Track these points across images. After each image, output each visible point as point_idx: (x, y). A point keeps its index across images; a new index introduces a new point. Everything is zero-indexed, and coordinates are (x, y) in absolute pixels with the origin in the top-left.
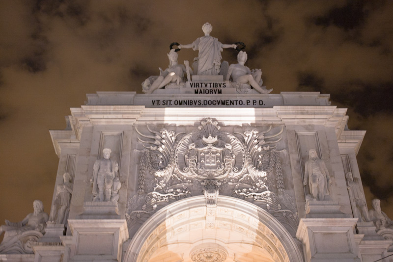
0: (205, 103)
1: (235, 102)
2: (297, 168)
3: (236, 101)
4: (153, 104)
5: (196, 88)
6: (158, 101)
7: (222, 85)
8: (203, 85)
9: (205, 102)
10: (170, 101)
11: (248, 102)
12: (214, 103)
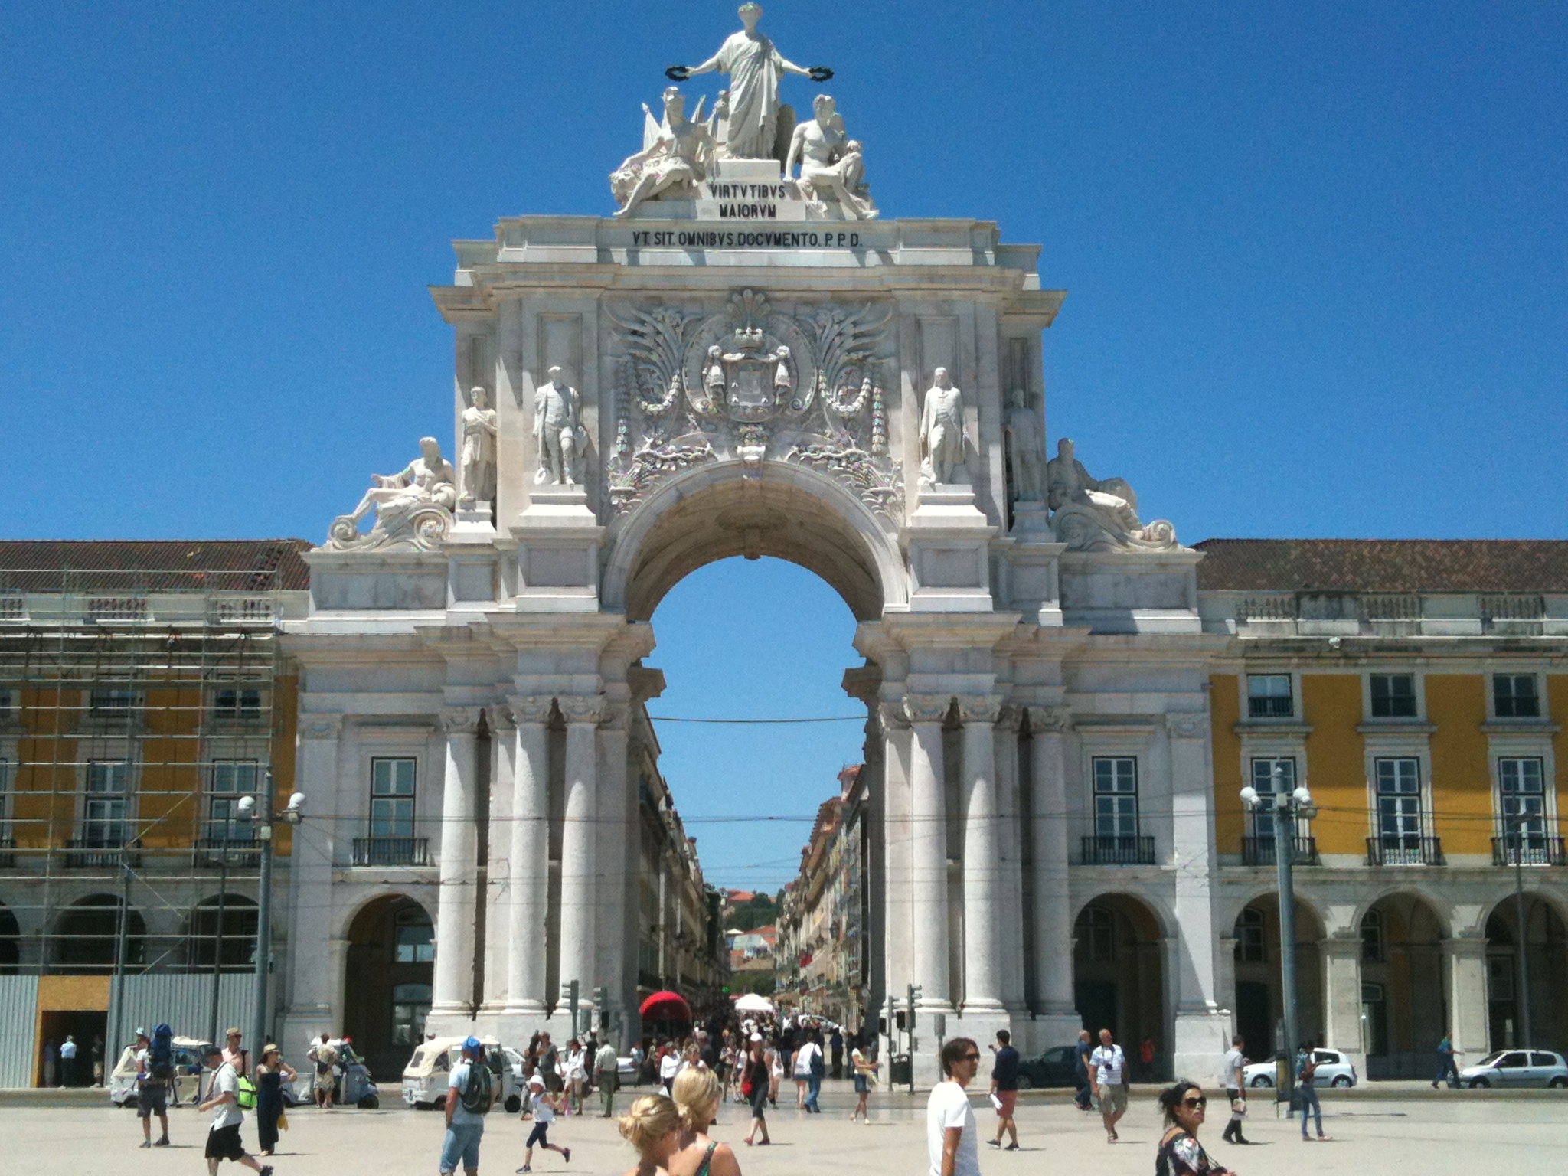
0: (742, 241)
1: (801, 238)
2: (911, 400)
3: (805, 235)
4: (636, 240)
5: (723, 201)
6: (646, 234)
7: (778, 192)
8: (739, 192)
9: (742, 236)
10: (670, 234)
11: (828, 235)
12: (760, 239)
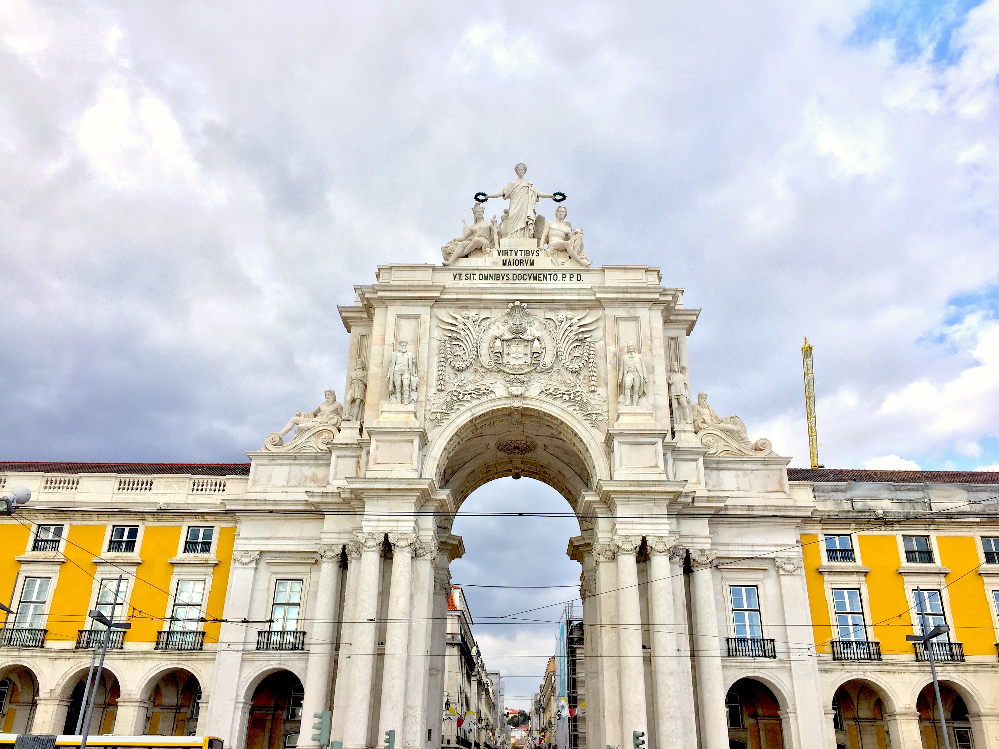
0: (515, 278)
1: (548, 276)
2: (613, 362)
4: (455, 277)
5: (504, 258)
6: (460, 274)
7: (535, 254)
8: (513, 252)
9: (515, 276)
10: (474, 274)
11: (564, 276)
12: (525, 277)
